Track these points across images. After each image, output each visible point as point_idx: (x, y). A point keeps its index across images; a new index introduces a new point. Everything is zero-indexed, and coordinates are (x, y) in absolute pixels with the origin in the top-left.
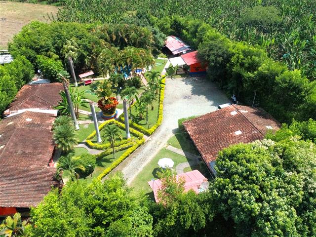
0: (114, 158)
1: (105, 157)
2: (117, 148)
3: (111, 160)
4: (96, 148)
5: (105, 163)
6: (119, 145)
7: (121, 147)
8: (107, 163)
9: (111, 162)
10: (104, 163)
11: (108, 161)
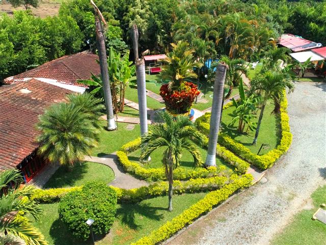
0: (168, 209)
1: (147, 201)
2: (179, 185)
3: (159, 213)
4: (133, 173)
5: (142, 217)
6: (188, 179)
7: (192, 183)
8: (148, 220)
9: (157, 218)
10: (139, 218)
11: (150, 213)
